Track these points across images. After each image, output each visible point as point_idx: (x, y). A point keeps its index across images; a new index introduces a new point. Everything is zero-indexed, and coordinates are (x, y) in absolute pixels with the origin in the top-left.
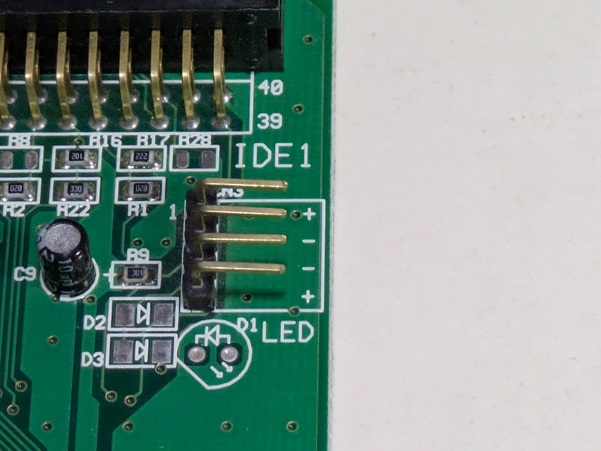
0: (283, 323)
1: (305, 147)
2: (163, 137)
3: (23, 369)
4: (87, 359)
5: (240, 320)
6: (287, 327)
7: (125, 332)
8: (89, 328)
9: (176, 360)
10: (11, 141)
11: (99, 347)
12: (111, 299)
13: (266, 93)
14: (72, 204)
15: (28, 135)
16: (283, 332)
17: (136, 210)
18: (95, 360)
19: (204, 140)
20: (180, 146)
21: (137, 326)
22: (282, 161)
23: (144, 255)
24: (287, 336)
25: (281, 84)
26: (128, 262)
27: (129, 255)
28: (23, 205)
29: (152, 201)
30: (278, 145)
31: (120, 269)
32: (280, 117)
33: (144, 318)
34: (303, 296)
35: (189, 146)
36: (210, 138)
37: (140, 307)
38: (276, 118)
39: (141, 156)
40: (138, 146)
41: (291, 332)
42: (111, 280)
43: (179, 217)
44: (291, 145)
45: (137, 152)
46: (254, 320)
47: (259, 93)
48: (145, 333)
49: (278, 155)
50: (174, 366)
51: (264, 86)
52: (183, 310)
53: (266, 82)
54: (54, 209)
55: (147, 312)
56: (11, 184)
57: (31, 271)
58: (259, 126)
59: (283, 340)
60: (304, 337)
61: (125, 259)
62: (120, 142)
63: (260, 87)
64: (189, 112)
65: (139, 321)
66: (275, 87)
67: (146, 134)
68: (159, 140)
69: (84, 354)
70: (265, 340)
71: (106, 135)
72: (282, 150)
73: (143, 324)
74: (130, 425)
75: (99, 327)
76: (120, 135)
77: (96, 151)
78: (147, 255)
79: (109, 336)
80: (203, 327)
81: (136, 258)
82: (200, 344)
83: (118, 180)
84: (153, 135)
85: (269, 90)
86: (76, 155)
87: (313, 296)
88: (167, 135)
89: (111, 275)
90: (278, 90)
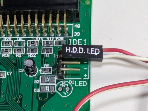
0: (80, 82)
1: (85, 40)
2: (53, 38)
3: (21, 93)
4: (35, 90)
5: (70, 81)
6: (81, 83)
7: (44, 84)
8: (36, 83)
9: (55, 90)
10: (18, 39)
11: (38, 87)
12: (41, 76)
13: (76, 27)
14: (32, 54)
15: (22, 38)
16: (80, 84)
17: (46, 55)
18: (37, 90)
19: (62, 39)
20: (56, 40)
21: (46, 82)
22: (80, 43)
23: (48, 66)
24: (81, 85)
25: (79, 25)
26: (45, 67)
27: (45, 66)
28: (21, 54)
29: (50, 53)
30: (79, 40)
31: (42, 69)
32: (79, 33)
33: (48, 80)
34: (84, 75)
35: (58, 40)
36: (63, 38)
37: (47, 78)
38: (78, 33)
39: (48, 43)
40: (47, 40)
41: (82, 84)
42: (41, 72)
43: (56, 57)
44: (82, 40)
45: (47, 42)
46: (73, 81)
47: (75, 27)
48: (48, 84)
49: (79, 42)
50: (55, 92)
51: (76, 26)
52: (57, 79)
53: (76, 25)
54: (28, 55)
55: (49, 79)
56: (18, 49)
57: (22, 70)
58: (74, 35)
59: (80, 86)
60: (85, 85)
61: (44, 67)
62: (43, 39)
63: (75, 26)
64: (58, 32)
65: (47, 81)
66: (78, 26)
67: (49, 37)
68: (52, 39)
69: (35, 89)
70: (76, 86)
71: (39, 38)
72: (80, 41)
73: (48, 82)
74: (45, 106)
75: (38, 83)
76: (43, 37)
77: (37, 41)
78: (49, 66)
79: (40, 85)
80: (62, 82)
81: (46, 66)
82: (61, 87)
83: (42, 48)
84: (50, 37)
85: (77, 27)
86: (33, 42)
87: (87, 75)
88: (54, 37)
89: (41, 70)
90: (79, 27)
